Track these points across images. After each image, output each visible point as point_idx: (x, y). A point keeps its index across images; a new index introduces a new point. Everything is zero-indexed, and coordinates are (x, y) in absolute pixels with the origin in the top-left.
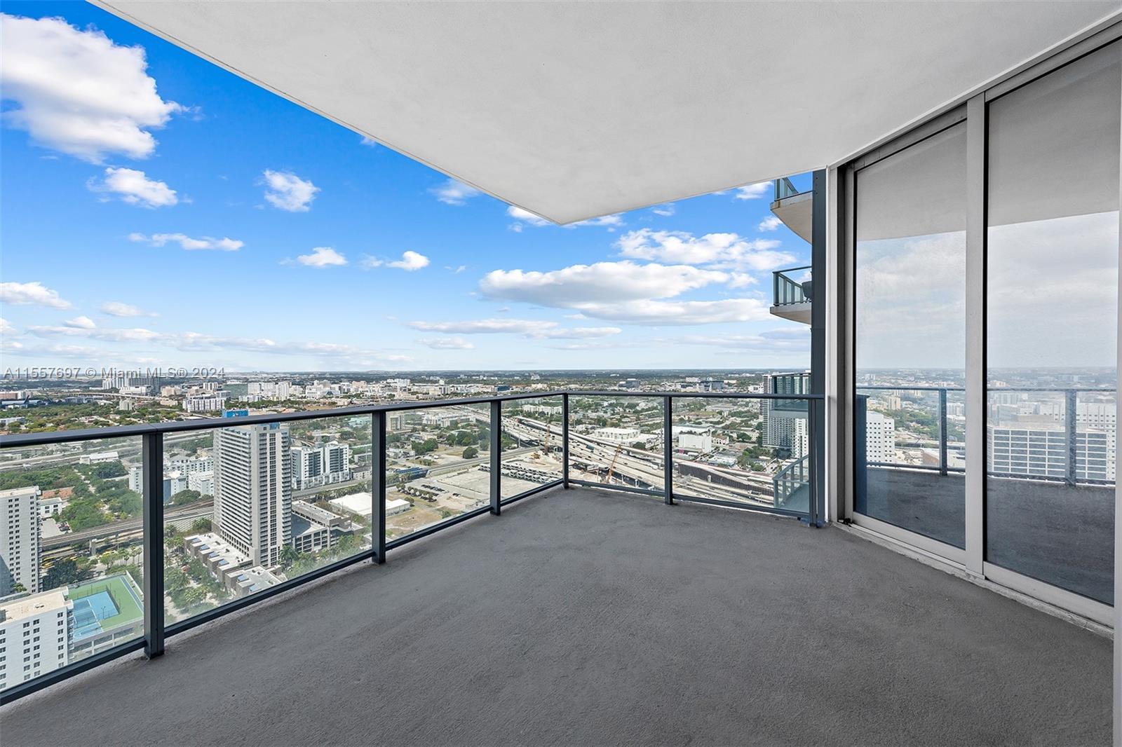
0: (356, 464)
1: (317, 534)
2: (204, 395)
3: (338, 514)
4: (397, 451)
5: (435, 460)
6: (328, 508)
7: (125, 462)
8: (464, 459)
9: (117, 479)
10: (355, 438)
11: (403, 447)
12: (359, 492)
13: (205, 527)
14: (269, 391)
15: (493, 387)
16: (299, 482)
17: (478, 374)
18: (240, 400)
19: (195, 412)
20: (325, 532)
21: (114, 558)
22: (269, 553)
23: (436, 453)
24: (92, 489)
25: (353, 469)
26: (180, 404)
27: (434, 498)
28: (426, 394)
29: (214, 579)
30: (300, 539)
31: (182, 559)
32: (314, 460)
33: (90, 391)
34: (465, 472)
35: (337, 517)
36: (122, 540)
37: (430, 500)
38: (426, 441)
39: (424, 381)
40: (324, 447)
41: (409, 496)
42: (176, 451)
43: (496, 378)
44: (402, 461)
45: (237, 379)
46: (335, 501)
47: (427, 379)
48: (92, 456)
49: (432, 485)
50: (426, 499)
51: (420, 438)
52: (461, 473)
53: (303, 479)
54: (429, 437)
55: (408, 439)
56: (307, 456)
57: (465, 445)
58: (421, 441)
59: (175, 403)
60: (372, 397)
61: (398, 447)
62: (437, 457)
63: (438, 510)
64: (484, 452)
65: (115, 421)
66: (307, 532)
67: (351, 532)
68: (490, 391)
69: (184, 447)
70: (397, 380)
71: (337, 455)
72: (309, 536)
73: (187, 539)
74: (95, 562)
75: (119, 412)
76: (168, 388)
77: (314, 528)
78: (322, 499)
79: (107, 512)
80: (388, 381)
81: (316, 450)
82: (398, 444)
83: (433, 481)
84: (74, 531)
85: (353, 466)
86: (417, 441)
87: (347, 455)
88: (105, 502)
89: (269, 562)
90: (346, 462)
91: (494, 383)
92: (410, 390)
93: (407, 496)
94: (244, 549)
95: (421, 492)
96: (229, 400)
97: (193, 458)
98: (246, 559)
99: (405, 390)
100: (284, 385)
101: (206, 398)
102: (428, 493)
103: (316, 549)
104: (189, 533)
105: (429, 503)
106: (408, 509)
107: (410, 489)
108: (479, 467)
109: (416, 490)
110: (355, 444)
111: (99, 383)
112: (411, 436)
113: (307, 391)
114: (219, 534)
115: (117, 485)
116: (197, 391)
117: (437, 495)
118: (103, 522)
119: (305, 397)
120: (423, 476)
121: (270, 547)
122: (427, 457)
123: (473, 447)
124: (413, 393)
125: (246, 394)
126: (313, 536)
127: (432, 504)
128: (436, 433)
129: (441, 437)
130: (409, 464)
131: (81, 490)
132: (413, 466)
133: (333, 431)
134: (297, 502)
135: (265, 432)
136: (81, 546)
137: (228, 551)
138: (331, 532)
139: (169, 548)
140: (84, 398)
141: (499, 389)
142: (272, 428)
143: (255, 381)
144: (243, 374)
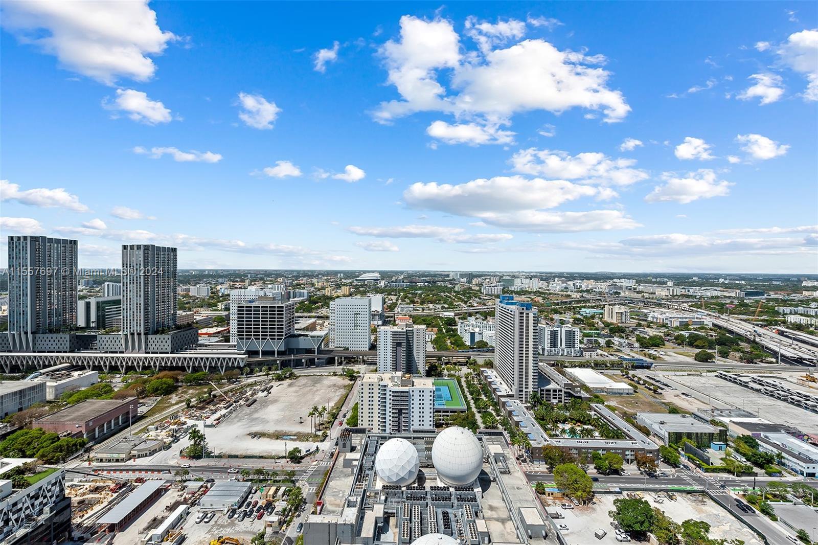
0: (585, 345)
1: (555, 391)
3: (570, 381)
4: (622, 341)
5: (661, 356)
6: (563, 374)
7: (457, 319)
8: (696, 362)
9: (453, 327)
10: (585, 324)
11: (627, 338)
12: (587, 367)
13: (490, 365)
14: (527, 284)
15: (738, 291)
16: (543, 349)
17: (718, 277)
18: (510, 289)
19: (487, 295)
20: (560, 391)
21: (451, 369)
22: (524, 393)
23: (662, 349)
24: (444, 331)
25: (583, 348)
26: (481, 289)
27: (659, 391)
28: (652, 293)
29: (494, 399)
30: (543, 390)
31: (479, 380)
32: (554, 335)
34: (698, 375)
35: (570, 382)
36: (454, 361)
37: (655, 391)
38: (651, 337)
39: (650, 282)
40: (561, 327)
41: (633, 382)
42: (478, 316)
43: (743, 282)
44: (627, 350)
45: (509, 276)
46: (569, 370)
47: (654, 280)
48: (445, 313)
49: (657, 379)
50: (650, 389)
51: (646, 333)
52: (693, 375)
53: (546, 348)
54: (655, 333)
55: (632, 332)
56: (549, 332)
57: (697, 347)
58: (646, 336)
59: (478, 288)
60: (600, 293)
61: (623, 338)
62: (664, 354)
63: (664, 403)
64: (724, 359)
65: (454, 296)
66: (548, 387)
67: (580, 397)
68: (733, 295)
69: (481, 314)
70: (622, 280)
71: (570, 335)
72: (549, 391)
73: (482, 369)
74: (444, 369)
75: (455, 292)
76: (475, 279)
77: (552, 386)
78: (559, 366)
79: (449, 344)
80: (614, 280)
81: (555, 329)
82: (623, 335)
83: (660, 375)
84: (438, 351)
85: (582, 346)
86: (642, 335)
87: (578, 335)
88: (449, 338)
89: (524, 399)
90: (577, 341)
91: (739, 287)
92: (635, 289)
93: (630, 382)
94: (510, 387)
95: (645, 382)
96: (504, 288)
97: (485, 322)
98: (511, 393)
99: (630, 289)
100: (535, 280)
101: (493, 286)
102: (653, 384)
103: (555, 401)
104: (482, 366)
105: (653, 394)
106: (632, 394)
107: (634, 376)
108: (716, 374)
109: (640, 379)
110: (584, 329)
111: (448, 276)
112: (635, 330)
113: (550, 286)
114: (496, 372)
115: (453, 330)
116: (488, 282)
117: (662, 389)
118: (447, 349)
119: (549, 290)
120: (648, 367)
121: (524, 390)
122: (652, 352)
123: (709, 351)
124: (638, 292)
125: (513, 285)
126: (552, 391)
127: (657, 396)
128: (663, 331)
129: (668, 335)
130: (632, 354)
131: (440, 330)
132: (637, 356)
133: (568, 317)
134: (542, 364)
135: (523, 311)
136: (439, 358)
137: (501, 383)
138: (565, 393)
139: (474, 372)
140: (443, 283)
141: (748, 294)
142: (527, 309)
143: (519, 277)
144: (512, 272)
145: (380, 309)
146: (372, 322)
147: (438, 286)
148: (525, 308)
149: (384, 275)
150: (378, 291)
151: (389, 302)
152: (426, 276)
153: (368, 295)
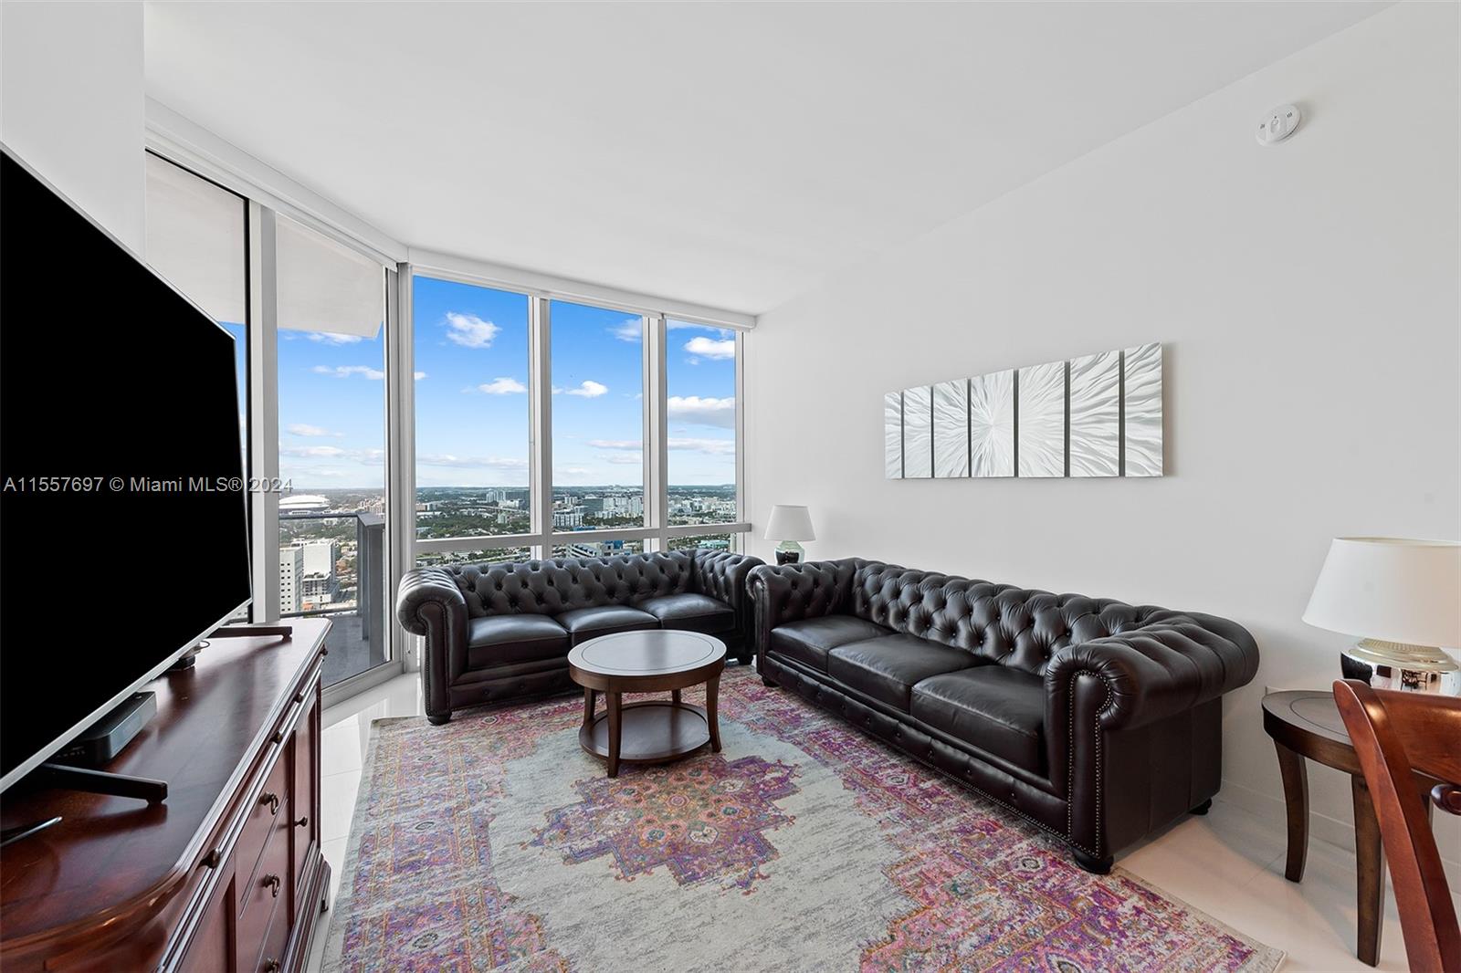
2: (565, 510)
14: (623, 507)
18: (596, 516)
19: (556, 527)
33: (479, 504)
45: (595, 494)
96: (586, 515)
101: (568, 513)
111: (483, 496)
116: (559, 505)
125: (602, 509)
140: (472, 510)
142: (616, 547)
143: (611, 496)
144: (600, 488)
145: (325, 570)
146: (304, 599)
147: (463, 516)
148: (612, 545)
149: (336, 498)
150: (320, 533)
151: (352, 553)
152: (438, 498)
153: (295, 541)
